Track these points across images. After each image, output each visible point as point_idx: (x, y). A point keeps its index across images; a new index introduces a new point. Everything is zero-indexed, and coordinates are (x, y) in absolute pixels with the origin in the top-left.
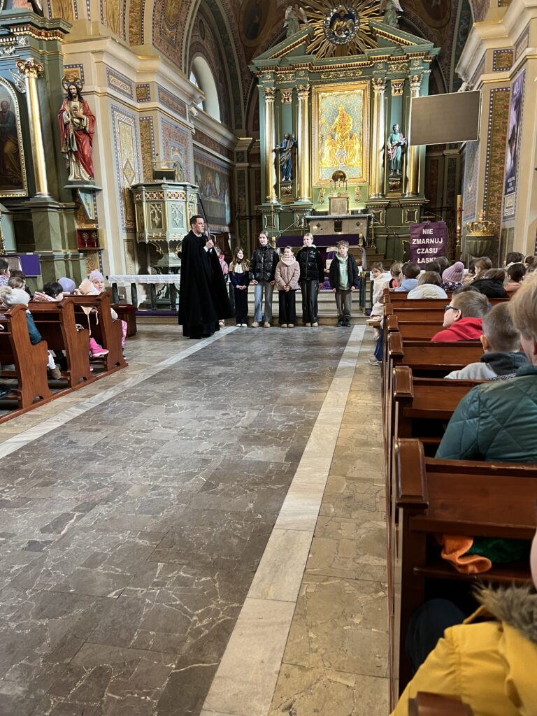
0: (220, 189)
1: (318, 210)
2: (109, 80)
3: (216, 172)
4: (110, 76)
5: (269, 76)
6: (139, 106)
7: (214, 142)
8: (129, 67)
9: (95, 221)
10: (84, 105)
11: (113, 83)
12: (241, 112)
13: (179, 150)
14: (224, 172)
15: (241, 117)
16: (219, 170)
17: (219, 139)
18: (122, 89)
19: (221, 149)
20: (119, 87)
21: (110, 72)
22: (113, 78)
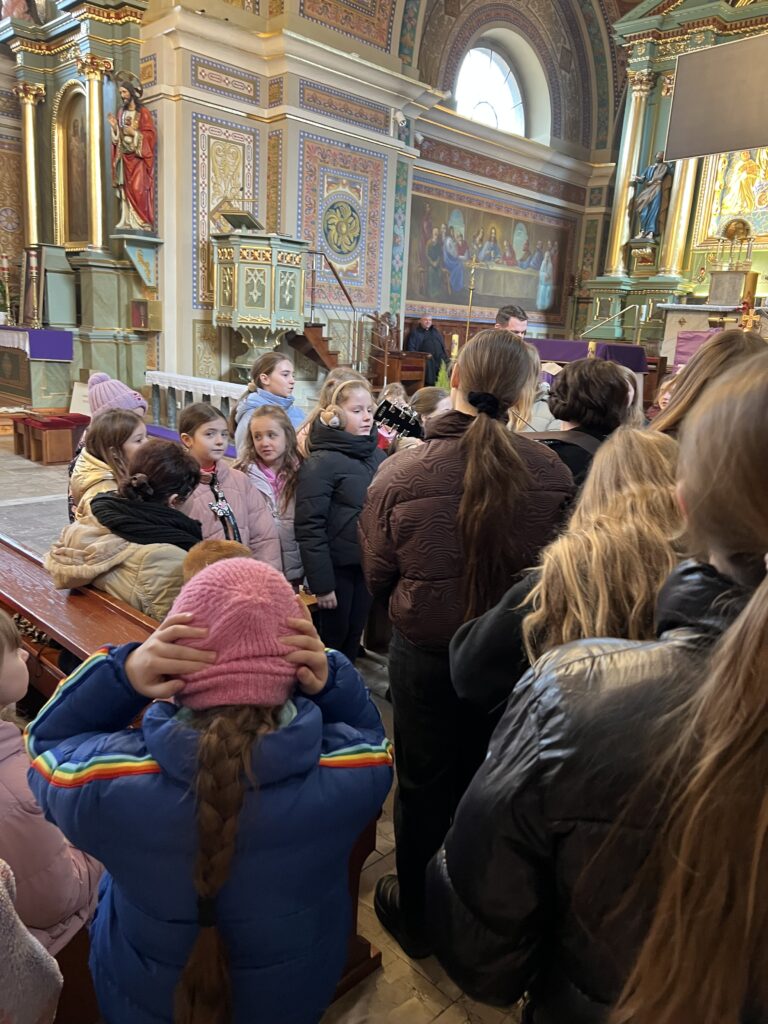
0: (526, 250)
1: (698, 294)
2: (196, 75)
3: (517, 221)
4: (200, 69)
5: (642, 50)
6: (266, 113)
7: (520, 171)
8: (241, 51)
9: (154, 290)
10: (142, 116)
11: (207, 80)
12: (607, 119)
13: (352, 185)
14: (546, 222)
15: (607, 129)
16: (530, 219)
17: (537, 168)
18: (230, 87)
19: (543, 183)
20: (223, 85)
21: (197, 62)
22: (207, 71)
